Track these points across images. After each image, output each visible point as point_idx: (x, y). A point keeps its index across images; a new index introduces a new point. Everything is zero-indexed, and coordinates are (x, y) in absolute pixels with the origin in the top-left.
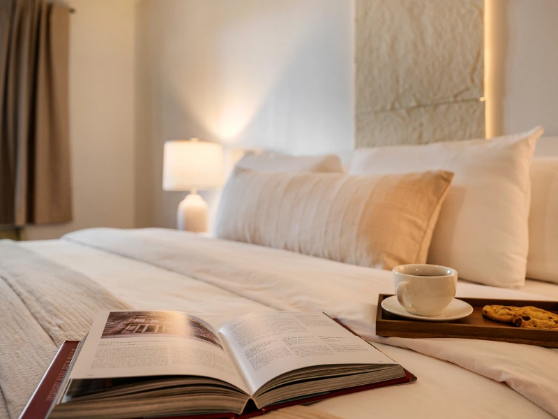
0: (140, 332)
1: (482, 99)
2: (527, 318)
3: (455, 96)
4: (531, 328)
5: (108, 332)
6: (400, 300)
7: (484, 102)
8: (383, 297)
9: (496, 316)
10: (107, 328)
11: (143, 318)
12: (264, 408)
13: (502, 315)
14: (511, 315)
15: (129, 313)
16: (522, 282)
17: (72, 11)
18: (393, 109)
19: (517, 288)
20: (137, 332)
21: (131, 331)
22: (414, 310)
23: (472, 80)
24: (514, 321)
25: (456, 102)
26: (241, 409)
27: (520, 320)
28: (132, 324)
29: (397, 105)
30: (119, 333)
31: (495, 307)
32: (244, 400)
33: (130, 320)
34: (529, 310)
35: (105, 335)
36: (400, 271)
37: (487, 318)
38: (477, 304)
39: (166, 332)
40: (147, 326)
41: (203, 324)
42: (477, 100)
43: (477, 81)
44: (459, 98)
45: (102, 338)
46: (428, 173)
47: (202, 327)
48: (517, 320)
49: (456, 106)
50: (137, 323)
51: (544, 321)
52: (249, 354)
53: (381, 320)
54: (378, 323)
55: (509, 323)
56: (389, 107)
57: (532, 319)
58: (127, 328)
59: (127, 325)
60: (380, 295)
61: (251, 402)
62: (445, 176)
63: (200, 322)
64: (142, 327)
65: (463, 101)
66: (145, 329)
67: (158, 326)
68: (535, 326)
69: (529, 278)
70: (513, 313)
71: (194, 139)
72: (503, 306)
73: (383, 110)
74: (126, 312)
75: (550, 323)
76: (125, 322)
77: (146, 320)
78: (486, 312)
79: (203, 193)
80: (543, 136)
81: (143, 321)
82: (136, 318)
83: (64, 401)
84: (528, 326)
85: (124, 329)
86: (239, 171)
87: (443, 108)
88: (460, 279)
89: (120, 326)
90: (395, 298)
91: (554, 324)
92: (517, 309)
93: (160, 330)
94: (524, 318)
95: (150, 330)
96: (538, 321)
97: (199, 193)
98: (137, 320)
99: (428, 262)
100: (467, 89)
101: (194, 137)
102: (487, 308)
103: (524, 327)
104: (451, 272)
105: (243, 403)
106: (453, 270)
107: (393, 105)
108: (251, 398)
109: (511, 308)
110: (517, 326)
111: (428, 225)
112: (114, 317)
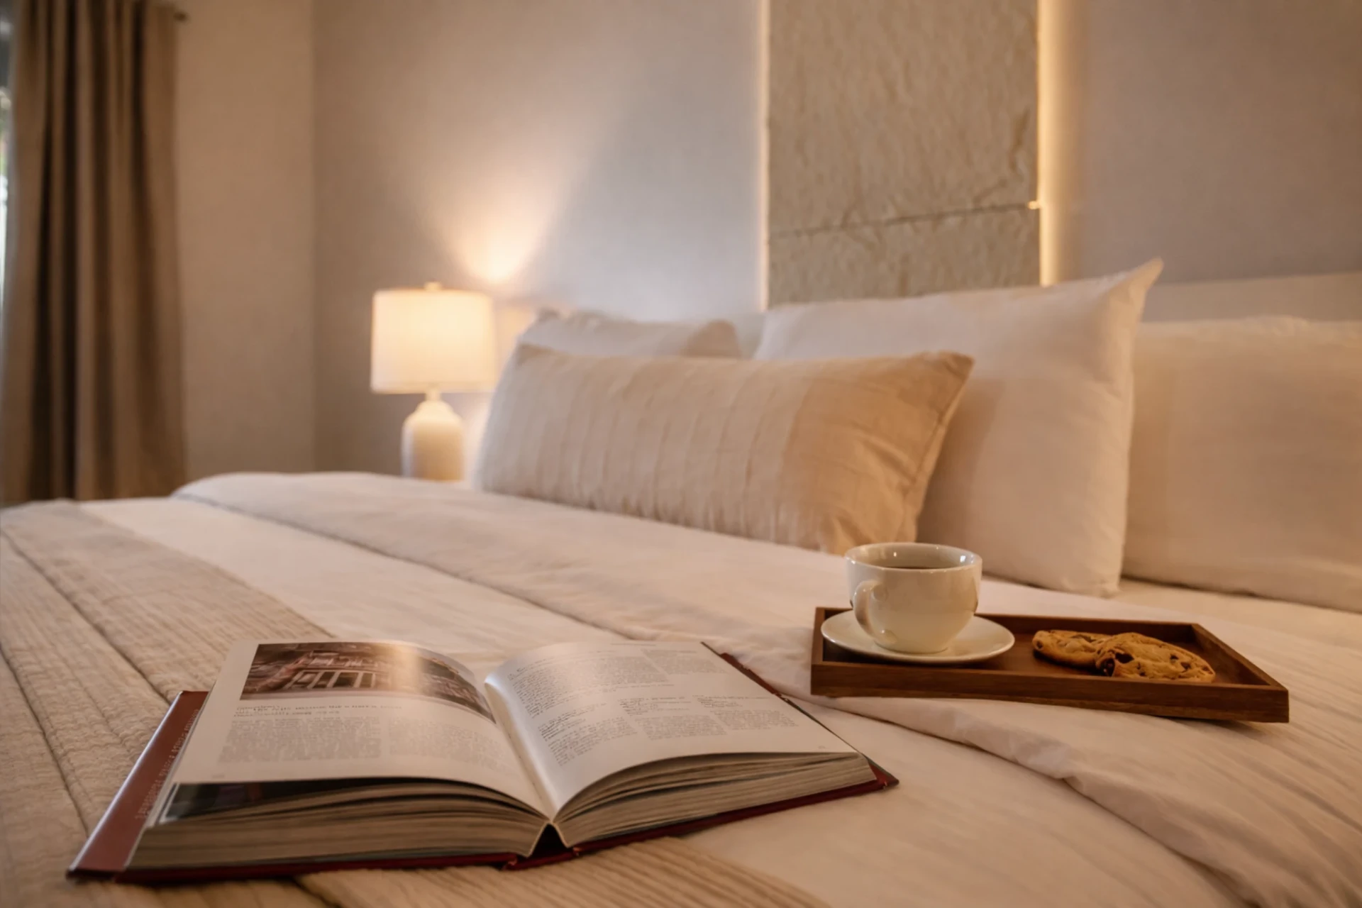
0: (323, 687)
1: (1033, 205)
2: (1126, 658)
3: (977, 200)
4: (1135, 677)
5: (257, 686)
6: (862, 620)
7: (1037, 211)
8: (827, 613)
9: (1061, 653)
10: (253, 677)
11: (329, 658)
12: (577, 846)
13: (1074, 650)
14: (1092, 651)
15: (300, 645)
16: (1113, 585)
17: (182, 17)
18: (844, 225)
19: (1106, 595)
20: (317, 687)
21: (303, 686)
22: (889, 642)
23: (1013, 166)
24: (1098, 663)
25: (978, 210)
26: (530, 846)
27: (1111, 661)
28: (306, 669)
29: (855, 218)
30: (278, 688)
31: (1059, 635)
32: (534, 827)
33: (302, 661)
34: (1130, 642)
35: (247, 693)
36: (858, 559)
37: (1042, 657)
38: (1022, 626)
39: (378, 685)
40: (338, 673)
41: (454, 669)
42: (1023, 207)
43: (1022, 167)
44: (985, 203)
45: (242, 698)
46: (920, 359)
47: (452, 675)
48: (1103, 663)
49: (978, 221)
50: (318, 668)
51: (1162, 664)
52: (547, 732)
53: (820, 662)
54: (815, 670)
55: (1088, 668)
56: (837, 222)
57: (1137, 659)
58: (296, 678)
59: (297, 671)
60: (819, 610)
61: (550, 831)
62: (954, 365)
63: (448, 664)
64: (327, 676)
65: (994, 208)
66: (334, 680)
67: (361, 674)
68: (1143, 674)
69: (1127, 577)
70: (1097, 647)
71: (432, 286)
72: (1075, 633)
73: (826, 227)
74: (294, 645)
75: (1173, 668)
76: (292, 666)
77: (337, 660)
78: (1040, 644)
79: (454, 400)
80: (1161, 280)
81: (329, 662)
82: (314, 658)
83: (163, 820)
84: (1128, 674)
85: (288, 680)
86: (526, 353)
87: (952, 222)
88: (988, 574)
89: (281, 673)
90: (851, 617)
91: (1181, 669)
92: (1104, 638)
93: (366, 684)
94: (1119, 657)
95: (345, 682)
96: (1148, 662)
97: (447, 398)
98: (316, 661)
99: (919, 539)
100: (1003, 184)
101: (433, 280)
102: (1042, 637)
103: (1118, 675)
104: (968, 561)
105: (535, 832)
106: (972, 555)
107: (846, 216)
108: (551, 822)
109: (1092, 636)
110: (1104, 675)
111: (920, 468)
112: (268, 654)
